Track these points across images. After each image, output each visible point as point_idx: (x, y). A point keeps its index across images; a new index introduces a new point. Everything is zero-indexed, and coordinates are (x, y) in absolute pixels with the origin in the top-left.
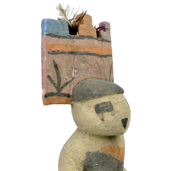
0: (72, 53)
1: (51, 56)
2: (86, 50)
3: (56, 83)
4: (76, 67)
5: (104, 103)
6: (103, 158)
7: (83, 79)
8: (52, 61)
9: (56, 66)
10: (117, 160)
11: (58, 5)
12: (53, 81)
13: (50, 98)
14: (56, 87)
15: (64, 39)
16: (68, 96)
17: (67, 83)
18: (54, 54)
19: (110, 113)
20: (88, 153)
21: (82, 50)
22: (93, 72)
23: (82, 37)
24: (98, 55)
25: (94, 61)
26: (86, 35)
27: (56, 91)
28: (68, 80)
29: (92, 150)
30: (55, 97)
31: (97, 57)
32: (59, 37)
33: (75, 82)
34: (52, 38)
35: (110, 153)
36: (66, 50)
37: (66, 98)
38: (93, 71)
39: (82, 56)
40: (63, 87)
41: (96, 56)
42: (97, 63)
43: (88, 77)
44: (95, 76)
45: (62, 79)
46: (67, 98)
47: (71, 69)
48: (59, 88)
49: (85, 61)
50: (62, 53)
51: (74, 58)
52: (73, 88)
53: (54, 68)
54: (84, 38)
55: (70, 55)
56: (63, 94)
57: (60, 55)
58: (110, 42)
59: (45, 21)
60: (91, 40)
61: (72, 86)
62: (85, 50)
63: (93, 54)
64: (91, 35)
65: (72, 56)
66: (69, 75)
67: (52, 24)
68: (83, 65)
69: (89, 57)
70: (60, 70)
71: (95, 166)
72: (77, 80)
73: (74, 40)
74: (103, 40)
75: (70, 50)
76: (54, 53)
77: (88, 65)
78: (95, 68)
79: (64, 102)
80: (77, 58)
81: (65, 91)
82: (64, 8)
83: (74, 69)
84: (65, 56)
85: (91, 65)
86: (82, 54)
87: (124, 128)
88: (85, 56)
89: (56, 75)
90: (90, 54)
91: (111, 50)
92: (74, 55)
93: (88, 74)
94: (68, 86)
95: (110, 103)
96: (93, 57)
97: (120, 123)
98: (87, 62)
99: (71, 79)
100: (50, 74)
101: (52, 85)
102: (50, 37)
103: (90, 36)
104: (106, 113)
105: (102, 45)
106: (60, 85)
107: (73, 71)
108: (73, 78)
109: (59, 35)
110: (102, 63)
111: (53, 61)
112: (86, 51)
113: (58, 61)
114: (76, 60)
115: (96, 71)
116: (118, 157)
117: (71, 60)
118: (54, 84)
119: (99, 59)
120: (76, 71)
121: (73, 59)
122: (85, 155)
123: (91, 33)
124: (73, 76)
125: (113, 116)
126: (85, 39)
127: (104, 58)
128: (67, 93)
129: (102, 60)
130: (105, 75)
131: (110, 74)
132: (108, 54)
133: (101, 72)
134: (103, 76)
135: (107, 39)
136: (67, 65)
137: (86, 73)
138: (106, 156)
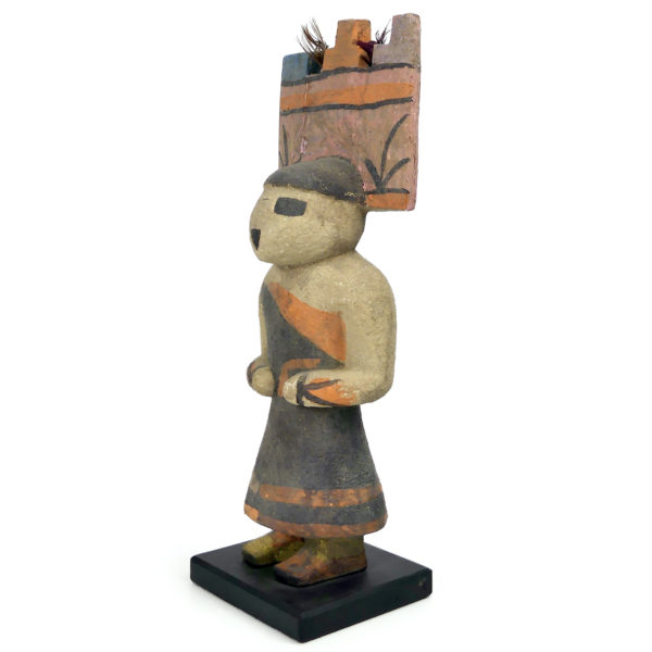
0: (305, 109)
1: (283, 118)
2: (327, 100)
4: (306, 135)
8: (283, 128)
10: (281, 316)
15: (297, 87)
18: (285, 115)
21: (320, 102)
22: (334, 145)
23: (325, 75)
24: (352, 107)
25: (341, 121)
26: (332, 68)
32: (292, 84)
34: (286, 88)
35: (275, 295)
38: (336, 143)
39: (318, 114)
41: (348, 109)
42: (346, 124)
43: (323, 154)
44: (338, 153)
47: (300, 140)
49: (321, 123)
50: (292, 112)
51: (306, 118)
54: (328, 75)
55: (301, 114)
57: (290, 116)
60: (340, 75)
62: (324, 100)
63: (343, 106)
64: (341, 65)
65: (303, 115)
66: (297, 150)
68: (317, 130)
69: (332, 113)
73: (312, 83)
76: (285, 113)
77: (326, 130)
78: (339, 135)
80: (309, 118)
83: (303, 139)
84: (296, 116)
85: (333, 130)
86: (318, 109)
88: (323, 112)
89: (284, 151)
90: (334, 107)
92: (306, 113)
93: (325, 149)
96: (341, 111)
98: (326, 125)
99: (299, 157)
102: (284, 87)
103: (339, 68)
105: (367, 82)
107: (302, 143)
108: (301, 157)
109: (292, 80)
110: (360, 122)
112: (325, 102)
113: (287, 128)
114: (308, 121)
115: (342, 140)
116: (284, 311)
117: (302, 122)
119: (353, 116)
120: (305, 143)
121: (304, 121)
124: (302, 152)
127: (369, 111)
129: (361, 115)
130: (365, 151)
131: (386, 148)
132: (383, 99)
133: (353, 144)
134: (358, 152)
135: (389, 61)
136: (296, 132)
137: (321, 146)
138: (271, 298)
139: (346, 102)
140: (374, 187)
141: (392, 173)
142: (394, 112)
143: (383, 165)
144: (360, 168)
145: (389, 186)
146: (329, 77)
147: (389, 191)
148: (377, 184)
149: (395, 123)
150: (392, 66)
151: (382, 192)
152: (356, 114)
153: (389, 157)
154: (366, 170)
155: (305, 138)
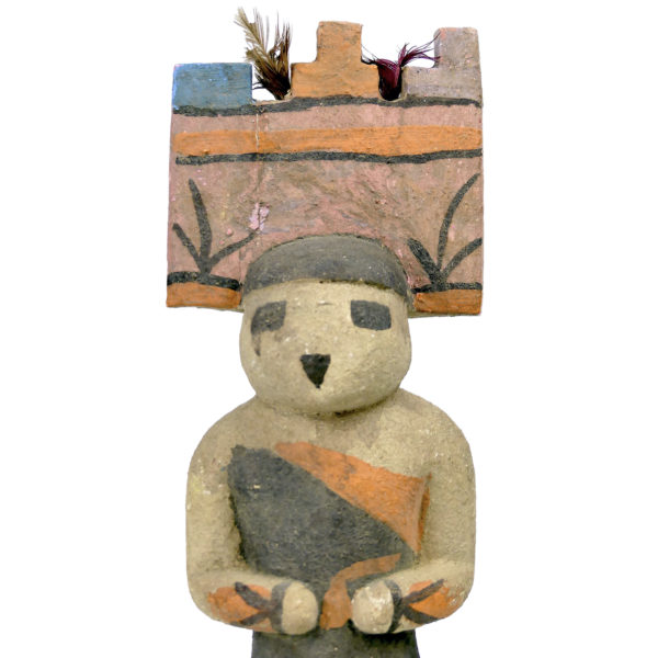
0: (253, 157)
1: (184, 169)
2: (313, 144)
3: (197, 245)
4: (266, 198)
6: (281, 473)
7: (293, 236)
8: (186, 185)
9: (198, 201)
10: (333, 495)
12: (188, 241)
13: (180, 286)
14: (195, 256)
15: (228, 119)
16: (234, 285)
17: (231, 248)
18: (192, 163)
19: (273, 334)
20: (238, 450)
21: (295, 147)
22: (340, 216)
23: (306, 103)
24: (373, 158)
25: (351, 179)
26: (320, 96)
27: (197, 270)
28: (235, 239)
30: (194, 286)
31: (365, 165)
32: (213, 113)
33: (260, 244)
34: (190, 119)
36: (233, 150)
37: (226, 292)
38: (343, 213)
39: (292, 165)
40: (216, 260)
41: (365, 160)
42: (363, 184)
43: (313, 231)
44: (349, 229)
45: (214, 235)
46: (230, 292)
47: (248, 207)
48: (205, 260)
49: (304, 180)
50: (219, 159)
51: (261, 172)
52: (252, 264)
53: (191, 205)
54: (311, 105)
55: (247, 164)
56: (218, 278)
57: (212, 166)
58: (475, 103)
59: (175, 74)
60: (342, 108)
61: (249, 257)
62: (308, 145)
63: (349, 156)
65: (253, 168)
66: (240, 222)
67: (195, 80)
68: (295, 193)
69: (328, 166)
70: (209, 210)
71: (254, 490)
72: (265, 238)
75: (249, 148)
76: (194, 160)
77: (317, 192)
78: (350, 200)
79: (220, 301)
80: (270, 172)
81: (223, 269)
83: (257, 206)
85: (334, 193)
86: (293, 157)
87: (312, 384)
88: (309, 164)
89: (196, 223)
90: (332, 157)
92: (261, 163)
93: (319, 222)
94: (235, 256)
95: (284, 305)
96: (349, 164)
97: (296, 368)
98: (316, 184)
99: (247, 235)
100: (180, 221)
101: (186, 250)
102: (183, 116)
103: (337, 96)
104: (267, 334)
105: (401, 122)
106: (207, 252)
107: (256, 212)
108: (252, 234)
109: (213, 106)
110: (393, 183)
111: (191, 183)
112: (311, 148)
113: (203, 184)
114: (268, 177)
115: (356, 209)
117: (249, 178)
118: (191, 248)
119: (378, 174)
120: (265, 212)
121: (255, 177)
122: (229, 453)
123: (345, 84)
124: (254, 226)
126: (314, 108)
127: (411, 166)
128: (230, 276)
129: (393, 172)
130: (406, 226)
131: (447, 223)
132: (436, 149)
133: (383, 216)
134: (393, 228)
135: (441, 93)
136: (234, 194)
137: (307, 217)
138: (291, 469)
139: (361, 150)
140: (426, 281)
141: (458, 259)
142: (458, 170)
143: (441, 249)
144: (399, 253)
145: (453, 279)
146: (314, 109)
147: (453, 286)
148: (432, 277)
149: (459, 185)
150: (449, 102)
151: (441, 288)
152: (384, 169)
153: (451, 235)
154: (411, 256)
155: (262, 204)
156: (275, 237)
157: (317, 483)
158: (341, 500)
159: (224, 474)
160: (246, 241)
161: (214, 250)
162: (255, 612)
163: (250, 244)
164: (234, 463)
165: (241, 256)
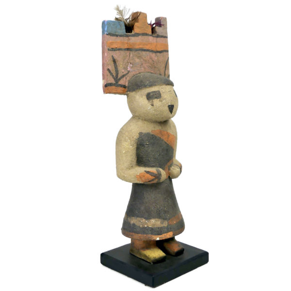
0: (128, 49)
1: (110, 52)
2: (141, 46)
3: (115, 75)
4: (131, 61)
5: (154, 92)
6: (154, 139)
7: (138, 73)
9: (114, 61)
10: (166, 143)
11: (116, 6)
12: (112, 74)
13: (109, 88)
14: (114, 78)
15: (121, 38)
16: (124, 87)
17: (123, 76)
19: (159, 100)
20: (140, 134)
21: (137, 47)
23: (137, 35)
24: (152, 51)
25: (149, 57)
26: (141, 33)
27: (114, 82)
28: (124, 73)
29: (144, 132)
30: (114, 87)
31: (151, 53)
32: (117, 36)
33: (130, 75)
34: (111, 37)
35: (159, 136)
36: (123, 47)
37: (122, 89)
38: (147, 66)
39: (137, 52)
40: (120, 79)
42: (151, 58)
43: (142, 71)
44: (149, 71)
45: (119, 72)
46: (124, 89)
47: (127, 64)
48: (117, 79)
49: (139, 57)
50: (120, 49)
51: (130, 54)
52: (129, 81)
53: (113, 63)
54: (139, 35)
55: (126, 51)
56: (120, 85)
57: (118, 51)
58: (166, 37)
59: (106, 23)
60: (145, 37)
61: (128, 79)
63: (148, 50)
64: (145, 32)
65: (128, 53)
66: (125, 68)
67: (111, 25)
68: (137, 60)
69: (144, 53)
70: (118, 65)
71: (147, 144)
72: (132, 73)
73: (130, 38)
74: (158, 36)
75: (126, 46)
76: (113, 50)
77: (142, 60)
78: (149, 63)
79: (121, 91)
81: (121, 82)
82: (121, 9)
84: (122, 52)
85: (146, 61)
86: (137, 50)
87: (170, 113)
88: (140, 52)
89: (114, 69)
90: (145, 50)
91: (167, 45)
92: (129, 51)
93: (143, 69)
94: (124, 78)
95: (159, 92)
96: (148, 52)
97: (167, 108)
98: (142, 58)
99: (127, 72)
100: (110, 67)
101: (111, 77)
102: (109, 36)
104: (156, 100)
105: (157, 42)
106: (117, 77)
107: (129, 65)
108: (129, 72)
109: (117, 34)
110: (156, 58)
111: (112, 56)
113: (116, 57)
114: (131, 55)
115: (150, 65)
116: (168, 141)
117: (127, 56)
118: (113, 76)
119: (153, 55)
120: (131, 65)
122: (138, 135)
123: (145, 30)
124: (129, 69)
125: (160, 103)
127: (158, 54)
128: (123, 84)
129: (156, 55)
130: (159, 70)
131: (165, 70)
132: (163, 50)
133: (155, 67)
134: (157, 71)
135: (163, 35)
136: (124, 60)
137: (141, 67)
138: (156, 137)
139: (150, 49)
142: (166, 56)
146: (140, 37)
149: (166, 60)
150: (164, 37)
152: (154, 54)
153: (166, 73)
155: (131, 63)
156: (134, 73)
157: (163, 140)
158: (168, 144)
159: (137, 141)
160: (127, 74)
161: (119, 76)
162: (154, 178)
163: (128, 75)
164: (140, 137)
165: (126, 79)
